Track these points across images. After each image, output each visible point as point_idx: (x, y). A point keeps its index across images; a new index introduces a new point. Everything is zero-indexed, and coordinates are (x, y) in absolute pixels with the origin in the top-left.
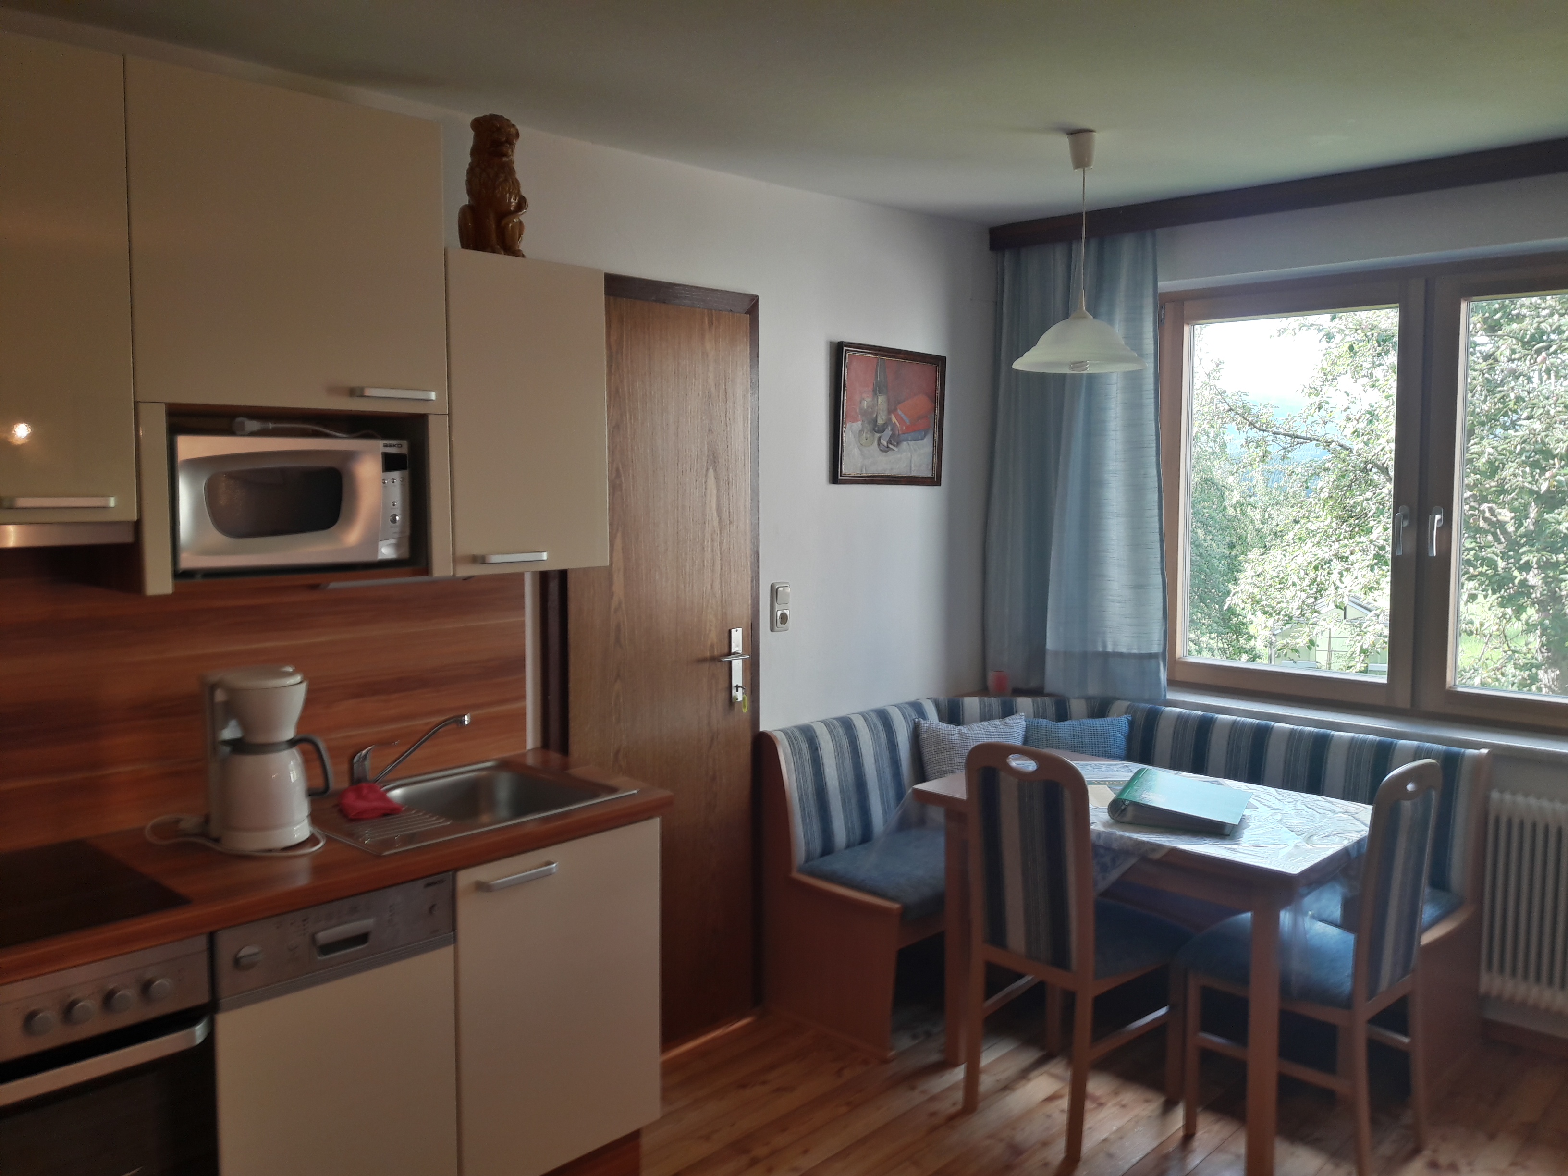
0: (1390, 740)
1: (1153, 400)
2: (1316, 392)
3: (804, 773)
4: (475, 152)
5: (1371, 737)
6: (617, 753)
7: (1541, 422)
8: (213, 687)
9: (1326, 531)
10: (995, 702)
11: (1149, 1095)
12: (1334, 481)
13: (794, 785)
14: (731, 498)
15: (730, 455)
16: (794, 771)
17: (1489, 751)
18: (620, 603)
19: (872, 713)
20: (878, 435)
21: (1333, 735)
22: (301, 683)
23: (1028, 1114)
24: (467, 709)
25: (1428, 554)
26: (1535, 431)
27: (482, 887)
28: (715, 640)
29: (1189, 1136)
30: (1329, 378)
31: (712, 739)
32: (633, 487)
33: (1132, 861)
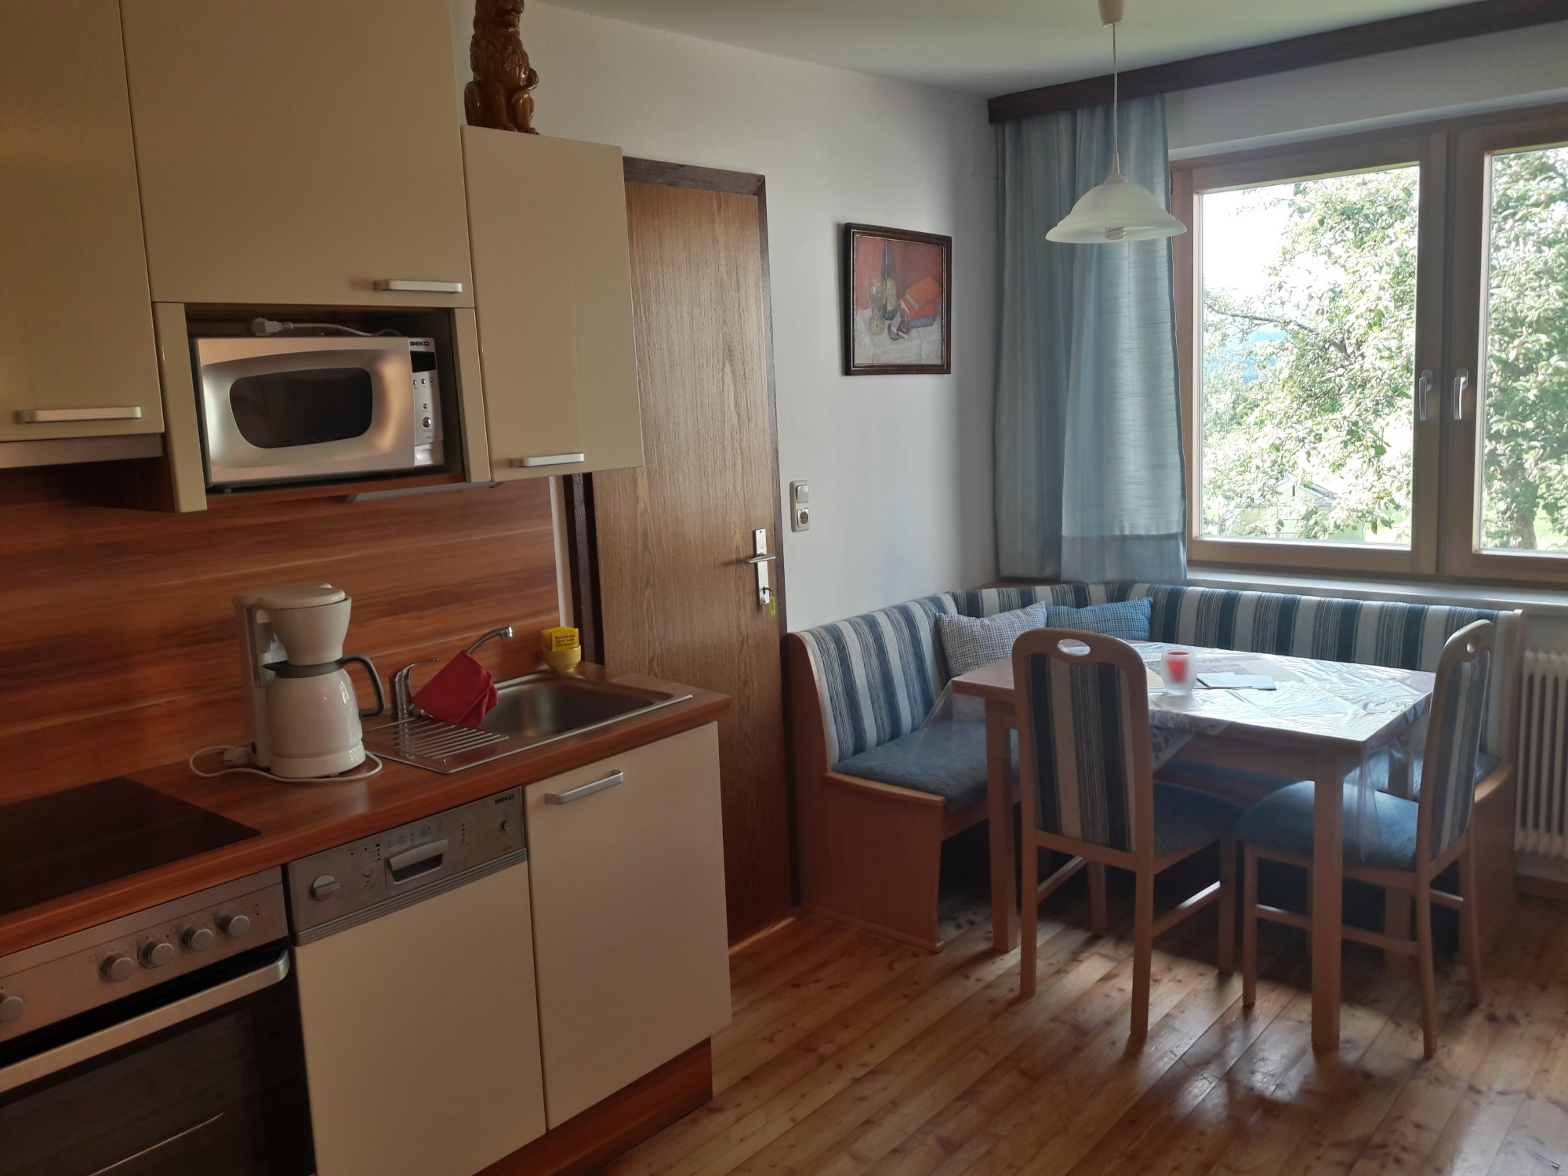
0: (1421, 606)
1: (1166, 273)
2: (1275, 271)
3: (833, 672)
4: (477, 23)
5: (1401, 604)
6: (651, 662)
7: (1512, 291)
8: (251, 611)
9: (1286, 412)
10: (1013, 592)
11: (1202, 969)
12: (1294, 361)
13: (825, 685)
14: (748, 393)
15: (745, 348)
16: (823, 671)
17: (1523, 612)
18: (646, 507)
19: (894, 610)
20: (888, 322)
21: (1362, 604)
22: (345, 599)
23: (1086, 995)
24: (511, 620)
25: (1453, 417)
26: (1506, 299)
27: (551, 800)
28: (740, 543)
29: (1248, 1007)
30: (1288, 256)
31: (742, 644)
32: (652, 383)
33: (1187, 739)
